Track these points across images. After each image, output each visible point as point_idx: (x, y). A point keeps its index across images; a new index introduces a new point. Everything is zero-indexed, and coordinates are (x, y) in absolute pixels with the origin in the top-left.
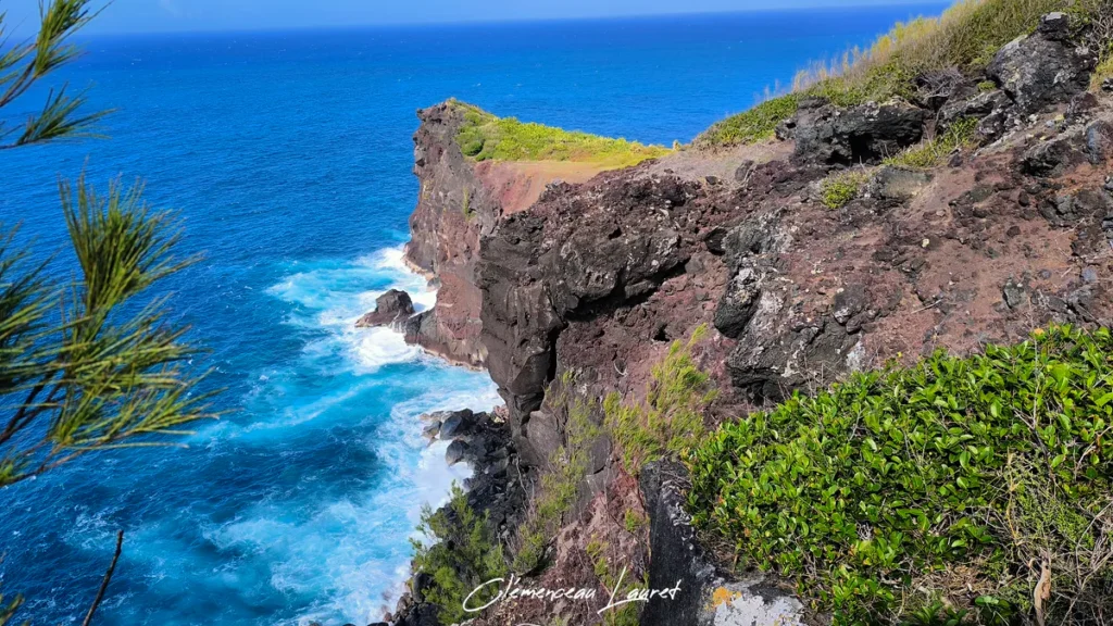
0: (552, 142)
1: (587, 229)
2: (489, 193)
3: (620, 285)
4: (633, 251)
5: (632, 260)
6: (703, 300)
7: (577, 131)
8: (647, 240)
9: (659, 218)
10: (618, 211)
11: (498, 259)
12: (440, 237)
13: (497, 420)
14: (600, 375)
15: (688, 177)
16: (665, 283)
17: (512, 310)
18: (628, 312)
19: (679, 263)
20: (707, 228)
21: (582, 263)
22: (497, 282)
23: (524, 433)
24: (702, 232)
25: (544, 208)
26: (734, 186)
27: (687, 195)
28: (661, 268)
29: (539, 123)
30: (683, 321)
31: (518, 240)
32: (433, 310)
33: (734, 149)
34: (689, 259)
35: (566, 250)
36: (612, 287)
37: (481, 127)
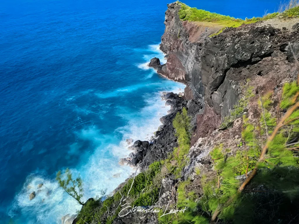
0: (207, 16)
1: (244, 41)
2: (186, 31)
3: (251, 58)
4: (257, 48)
5: (256, 51)
6: (276, 65)
7: (215, 13)
8: (262, 45)
9: (266, 39)
10: (254, 36)
11: (210, 48)
12: (170, 43)
13: (180, 96)
14: (239, 83)
15: (276, 27)
16: (264, 59)
17: (212, 63)
18: (251, 66)
19: (270, 53)
20: (280, 43)
21: (242, 50)
22: (208, 55)
23: (211, 97)
24: (279, 44)
25: (225, 34)
26: (292, 31)
27: (276, 33)
28: (265, 54)
29: (203, 10)
30: (268, 70)
31: (217, 43)
32: (166, 64)
33: (292, 19)
34: (273, 52)
35: (237, 46)
36: (249, 58)
37: (185, 10)
